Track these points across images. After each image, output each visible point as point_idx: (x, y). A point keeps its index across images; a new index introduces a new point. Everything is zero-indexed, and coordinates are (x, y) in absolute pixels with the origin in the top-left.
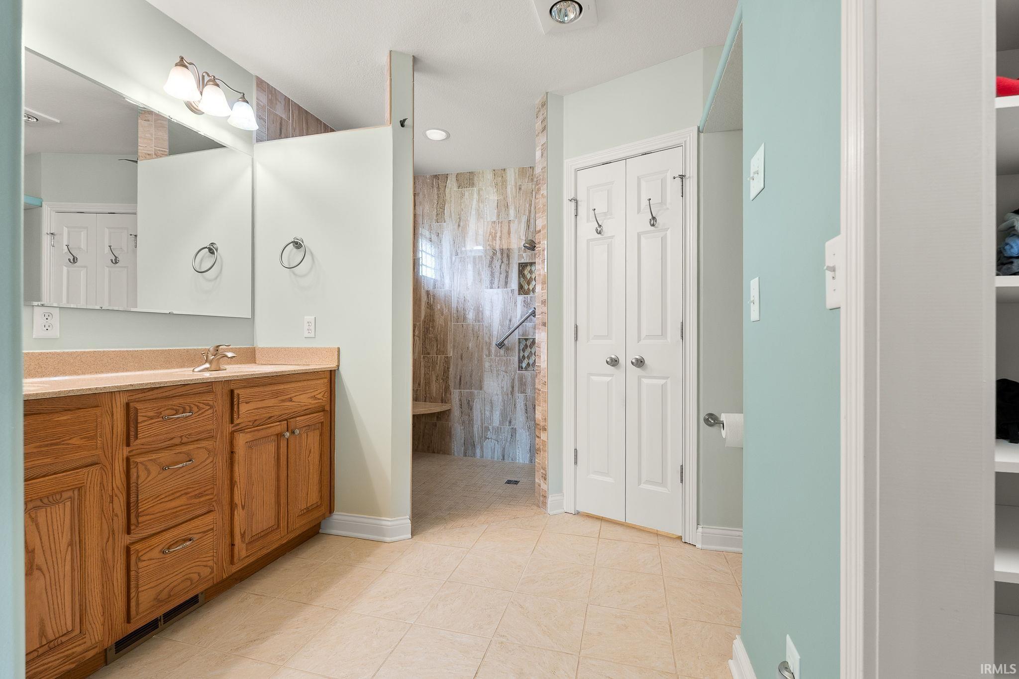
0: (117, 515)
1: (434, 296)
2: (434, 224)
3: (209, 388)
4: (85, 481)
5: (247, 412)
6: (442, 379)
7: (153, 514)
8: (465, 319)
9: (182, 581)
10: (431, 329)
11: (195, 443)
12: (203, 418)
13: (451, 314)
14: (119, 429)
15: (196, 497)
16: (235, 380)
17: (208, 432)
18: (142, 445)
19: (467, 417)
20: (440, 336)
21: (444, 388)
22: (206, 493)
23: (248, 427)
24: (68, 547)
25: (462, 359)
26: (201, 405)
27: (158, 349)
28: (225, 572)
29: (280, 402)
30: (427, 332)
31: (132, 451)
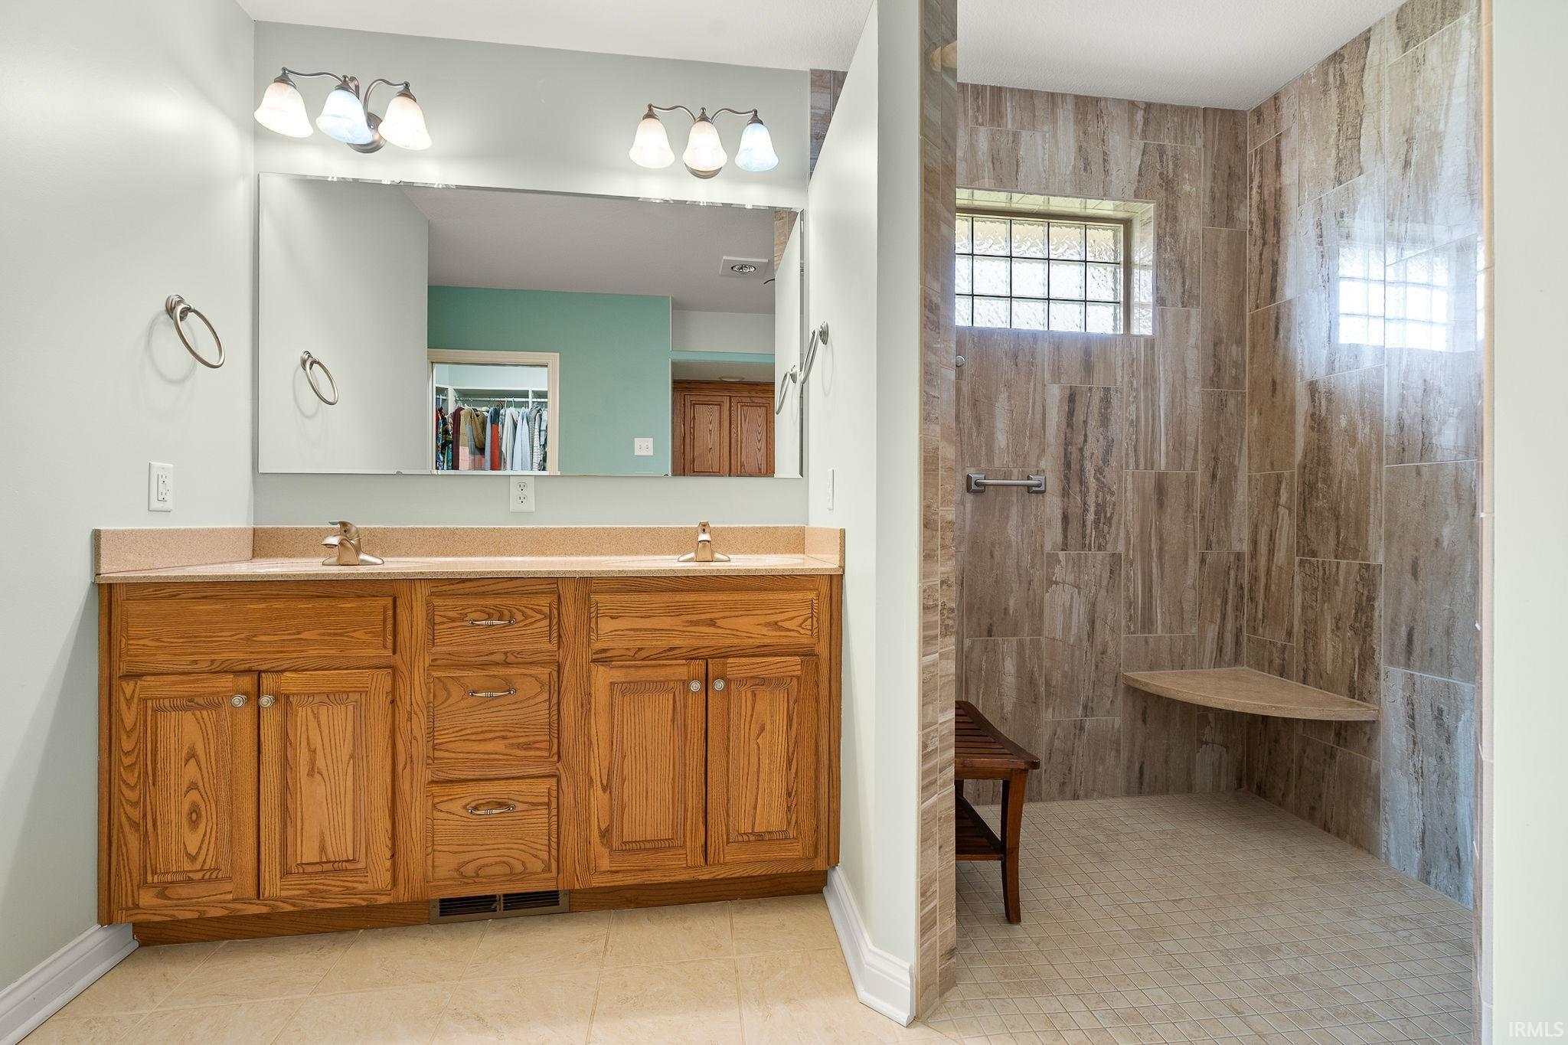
0: (415, 738)
1: (1329, 393)
2: (1331, 192)
3: (553, 586)
4: (369, 685)
5: (613, 633)
6: (1352, 627)
7: (454, 752)
8: (1426, 448)
9: (496, 863)
10: (1320, 485)
11: (521, 666)
12: (531, 631)
13: (1379, 440)
14: (420, 628)
15: (519, 746)
16: (597, 578)
17: (549, 654)
18: (450, 654)
19: (1433, 761)
20: (1348, 503)
21: (1357, 655)
22: (537, 745)
23: (624, 658)
24: (350, 759)
25: (1415, 574)
26: (529, 612)
27: (643, 526)
28: (578, 880)
29: (687, 624)
30: (1310, 493)
31: (436, 660)
